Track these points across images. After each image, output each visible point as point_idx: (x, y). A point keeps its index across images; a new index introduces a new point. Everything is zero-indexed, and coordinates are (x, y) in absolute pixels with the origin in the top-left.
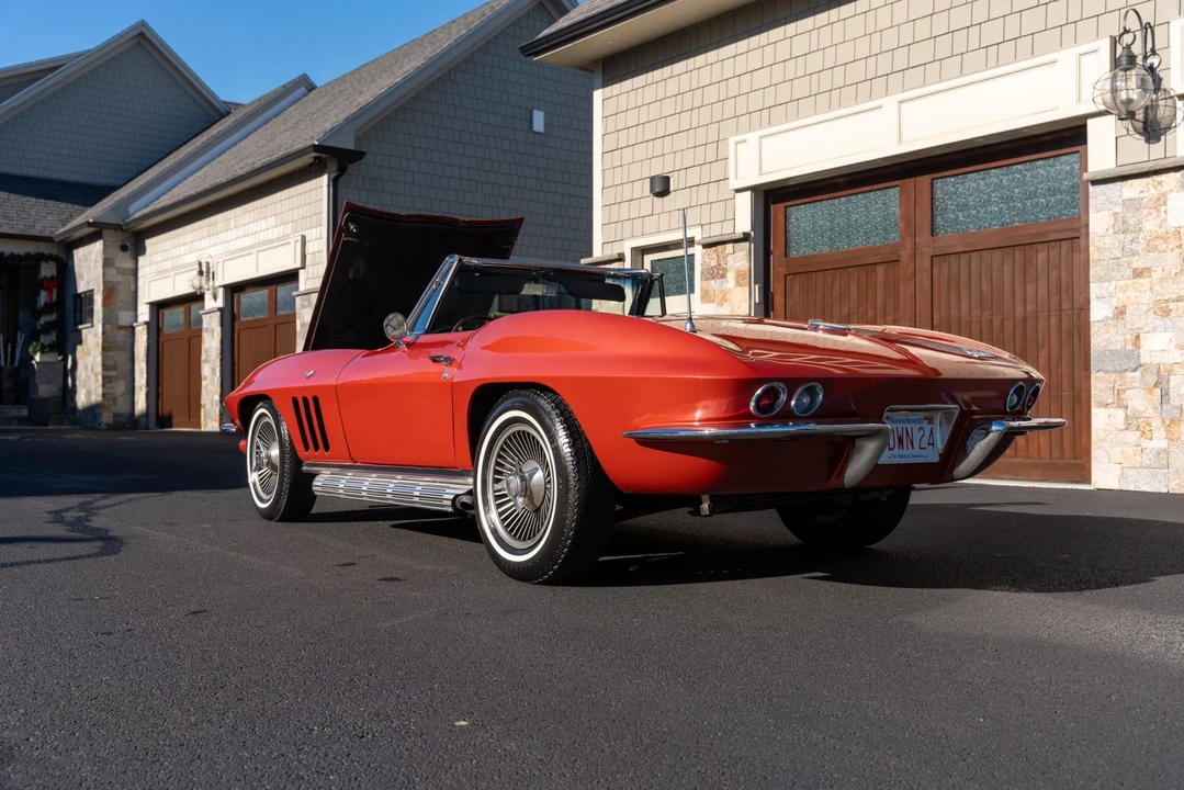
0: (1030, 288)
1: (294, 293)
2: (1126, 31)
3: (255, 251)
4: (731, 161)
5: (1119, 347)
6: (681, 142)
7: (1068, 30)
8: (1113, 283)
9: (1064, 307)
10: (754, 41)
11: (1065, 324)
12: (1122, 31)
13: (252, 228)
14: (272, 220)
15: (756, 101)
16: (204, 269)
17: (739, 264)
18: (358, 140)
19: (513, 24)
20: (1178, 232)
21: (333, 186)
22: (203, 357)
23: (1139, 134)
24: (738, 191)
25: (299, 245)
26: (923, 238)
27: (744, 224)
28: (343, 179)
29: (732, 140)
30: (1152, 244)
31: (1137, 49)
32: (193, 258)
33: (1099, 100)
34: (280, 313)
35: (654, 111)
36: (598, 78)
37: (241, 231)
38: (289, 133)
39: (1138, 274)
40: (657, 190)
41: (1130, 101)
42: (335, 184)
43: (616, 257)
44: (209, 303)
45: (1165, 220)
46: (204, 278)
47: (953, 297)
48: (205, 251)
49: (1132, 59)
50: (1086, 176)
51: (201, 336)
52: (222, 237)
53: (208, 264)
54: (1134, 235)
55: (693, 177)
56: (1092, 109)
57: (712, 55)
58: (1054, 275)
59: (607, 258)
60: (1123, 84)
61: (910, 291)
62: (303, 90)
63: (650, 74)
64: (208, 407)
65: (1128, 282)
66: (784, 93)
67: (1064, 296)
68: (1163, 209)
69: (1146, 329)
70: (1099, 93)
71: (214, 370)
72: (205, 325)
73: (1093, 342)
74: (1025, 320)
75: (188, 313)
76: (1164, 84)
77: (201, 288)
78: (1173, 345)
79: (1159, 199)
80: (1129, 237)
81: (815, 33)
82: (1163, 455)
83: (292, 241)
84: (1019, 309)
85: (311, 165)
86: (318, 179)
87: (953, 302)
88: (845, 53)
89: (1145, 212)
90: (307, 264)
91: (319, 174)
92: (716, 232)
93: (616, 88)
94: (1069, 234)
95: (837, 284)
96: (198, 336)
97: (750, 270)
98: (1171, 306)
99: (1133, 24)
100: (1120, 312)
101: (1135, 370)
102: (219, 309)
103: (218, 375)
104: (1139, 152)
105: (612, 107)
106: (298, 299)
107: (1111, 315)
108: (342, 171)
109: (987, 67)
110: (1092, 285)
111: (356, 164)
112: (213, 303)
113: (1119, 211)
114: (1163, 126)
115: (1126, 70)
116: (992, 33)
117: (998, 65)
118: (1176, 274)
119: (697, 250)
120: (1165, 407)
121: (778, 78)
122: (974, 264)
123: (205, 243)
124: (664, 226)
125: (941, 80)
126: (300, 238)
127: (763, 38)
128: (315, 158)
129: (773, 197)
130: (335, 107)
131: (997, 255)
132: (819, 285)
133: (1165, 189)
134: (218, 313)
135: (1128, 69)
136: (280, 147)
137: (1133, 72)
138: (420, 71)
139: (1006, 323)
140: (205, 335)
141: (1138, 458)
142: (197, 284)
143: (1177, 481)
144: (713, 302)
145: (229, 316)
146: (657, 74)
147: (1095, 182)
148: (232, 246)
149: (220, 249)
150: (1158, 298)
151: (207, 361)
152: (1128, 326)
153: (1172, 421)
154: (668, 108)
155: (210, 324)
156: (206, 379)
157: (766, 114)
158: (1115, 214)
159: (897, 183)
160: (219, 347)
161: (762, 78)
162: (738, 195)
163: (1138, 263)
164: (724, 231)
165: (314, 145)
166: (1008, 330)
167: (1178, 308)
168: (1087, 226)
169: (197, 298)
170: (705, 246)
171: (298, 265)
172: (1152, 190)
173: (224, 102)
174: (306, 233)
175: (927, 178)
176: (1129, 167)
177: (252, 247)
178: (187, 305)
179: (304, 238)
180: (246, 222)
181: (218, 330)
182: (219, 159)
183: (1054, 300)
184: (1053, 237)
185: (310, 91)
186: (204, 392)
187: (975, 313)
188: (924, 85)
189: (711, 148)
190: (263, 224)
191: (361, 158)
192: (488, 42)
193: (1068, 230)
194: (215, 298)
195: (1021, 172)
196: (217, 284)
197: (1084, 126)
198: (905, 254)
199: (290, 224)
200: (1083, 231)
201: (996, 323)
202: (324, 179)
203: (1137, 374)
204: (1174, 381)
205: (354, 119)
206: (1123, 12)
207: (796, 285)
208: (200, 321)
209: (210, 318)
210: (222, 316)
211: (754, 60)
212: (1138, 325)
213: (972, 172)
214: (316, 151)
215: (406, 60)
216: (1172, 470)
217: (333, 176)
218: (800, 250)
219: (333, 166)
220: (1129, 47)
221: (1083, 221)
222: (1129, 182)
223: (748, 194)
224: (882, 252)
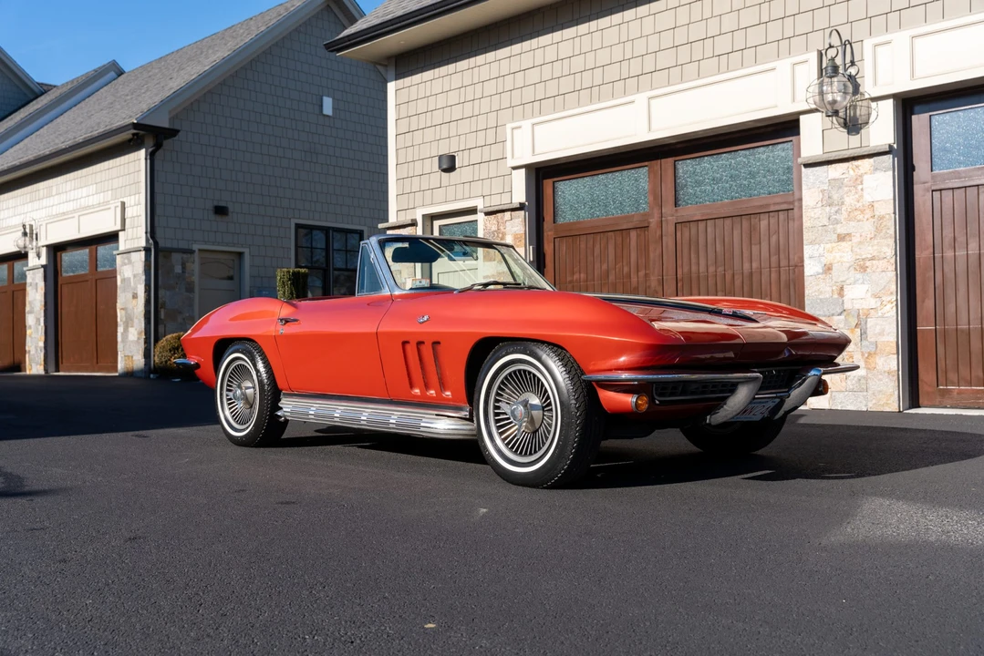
0: (755, 249)
1: (115, 252)
2: (831, 47)
3: (76, 215)
4: (508, 144)
5: (828, 296)
6: (464, 127)
7: (783, 46)
8: (822, 245)
9: (782, 265)
10: (526, 45)
11: (783, 278)
12: (827, 46)
13: (73, 195)
14: (93, 189)
15: (528, 94)
16: (28, 231)
17: (516, 229)
18: (172, 119)
19: (305, 23)
20: (872, 206)
21: (150, 159)
22: (27, 309)
23: (842, 127)
24: (515, 168)
25: (119, 210)
26: (668, 209)
27: (520, 195)
28: (159, 154)
29: (509, 126)
30: (852, 214)
31: (839, 61)
32: (18, 221)
33: (811, 101)
34: (99, 270)
35: (441, 101)
36: (392, 72)
37: (63, 197)
38: (105, 112)
39: (841, 238)
40: (445, 167)
41: (834, 102)
42: (152, 157)
43: (410, 222)
44: (33, 261)
45: (862, 196)
46: (27, 239)
47: (693, 256)
48: (28, 215)
49: (835, 69)
50: (800, 160)
51: (24, 290)
52: (45, 202)
53: (31, 226)
54: (837, 208)
55: (475, 156)
56: (805, 107)
57: (490, 56)
58: (774, 239)
59: (401, 223)
60: (829, 88)
61: (659, 251)
62: (112, 74)
63: (437, 70)
64: (32, 353)
65: (834, 245)
66: (552, 88)
67: (782, 256)
68: (860, 187)
69: (848, 282)
70: (811, 95)
71: (38, 320)
72: (29, 280)
73: (807, 292)
74: (751, 273)
75: (11, 271)
76: (861, 89)
77: (25, 247)
78: (869, 294)
79: (856, 179)
80: (834, 209)
81: (577, 40)
82: (863, 381)
83: (112, 207)
84: (746, 266)
85: (130, 140)
86: (136, 153)
87: (693, 260)
88: (603, 57)
89: (846, 189)
90: (126, 227)
91: (137, 148)
92: (496, 202)
93: (407, 81)
94: (785, 207)
95: (597, 246)
96: (22, 289)
97: (525, 234)
98: (868, 263)
99: (836, 41)
100: (828, 269)
101: (840, 314)
102: (43, 266)
103: (42, 324)
104: (842, 142)
105: (404, 96)
106: (118, 257)
107: (821, 271)
108: (158, 146)
109: (719, 72)
110: (805, 247)
111: (170, 141)
112: (37, 261)
113: (826, 188)
114: (860, 122)
115: (831, 77)
116: (723, 44)
117: (728, 70)
118: (871, 239)
119: (480, 217)
120: (864, 343)
121: (546, 76)
122: (709, 230)
123: (28, 207)
124: (451, 196)
125: (682, 81)
126: (119, 204)
127: (534, 42)
128: (134, 134)
129: (543, 174)
130: (147, 91)
131: (728, 222)
132: (583, 246)
133: (862, 171)
134: (42, 269)
135: (833, 77)
136: (99, 123)
137: (835, 79)
138: (226, 61)
139: (736, 277)
140: (29, 289)
141: (844, 384)
142: (21, 243)
143: (874, 401)
144: (494, 260)
145: (53, 273)
146: (443, 70)
147: (807, 166)
148: (55, 211)
149: (43, 213)
150: (858, 257)
151: (31, 312)
152: (835, 279)
153: (870, 354)
154: (453, 97)
155: (33, 279)
156: (30, 327)
157: (539, 104)
158: (823, 191)
159: (646, 163)
160: (43, 299)
161: (533, 76)
162: (514, 172)
163: (841, 230)
164: (503, 201)
165: (134, 123)
166: (738, 282)
167: (873, 266)
168: (800, 200)
169: (21, 256)
170: (487, 214)
171: (118, 227)
172: (851, 172)
173: (38, 84)
174: (125, 200)
175: (671, 160)
176: (834, 154)
177: (74, 211)
178: (11, 263)
179: (123, 204)
180: (68, 188)
181: (41, 284)
182: (38, 133)
183: (774, 259)
184: (772, 208)
185: (119, 76)
186: (28, 339)
187: (712, 269)
188: (669, 85)
189: (491, 133)
190: (84, 191)
191: (175, 136)
192: (284, 38)
193: (785, 203)
194: (39, 256)
195: (745, 156)
196: (40, 244)
197: (797, 121)
198: (654, 221)
199: (110, 192)
200: (796, 204)
201: (728, 277)
202: (143, 152)
203: (842, 317)
204: (870, 322)
205: (168, 101)
206: (828, 31)
207: (563, 247)
208: (24, 276)
209: (33, 274)
210: (45, 272)
211: (527, 61)
212: (841, 279)
213: (707, 156)
214: (135, 129)
215: (210, 51)
216: (870, 392)
217: (150, 150)
218: (566, 217)
219: (150, 141)
220: (833, 59)
221: (797, 196)
222: (833, 165)
223: (523, 171)
224: (635, 220)
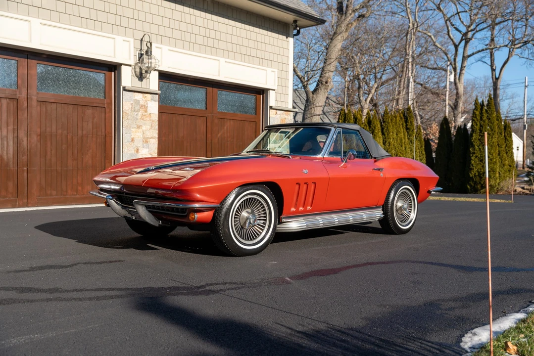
2: (148, 42)
5: (132, 152)
11: (99, 141)
23: (137, 77)
26: (32, 91)
30: (143, 117)
39: (139, 127)
45: (147, 110)
54: (137, 113)
61: (25, 116)
67: (98, 130)
69: (141, 147)
74: (82, 136)
89: (140, 105)
100: (133, 140)
110: (123, 128)
113: (133, 103)
125: (59, 22)
152: (136, 145)
163: (138, 123)
167: (150, 141)
168: (110, 104)
172: (143, 98)
175: (34, 62)
184: (95, 105)
188: (51, 20)
193: (100, 103)
197: (119, 67)
198: (21, 96)
201: (70, 137)
221: (107, 101)
224: (7, 92)
